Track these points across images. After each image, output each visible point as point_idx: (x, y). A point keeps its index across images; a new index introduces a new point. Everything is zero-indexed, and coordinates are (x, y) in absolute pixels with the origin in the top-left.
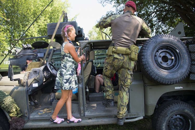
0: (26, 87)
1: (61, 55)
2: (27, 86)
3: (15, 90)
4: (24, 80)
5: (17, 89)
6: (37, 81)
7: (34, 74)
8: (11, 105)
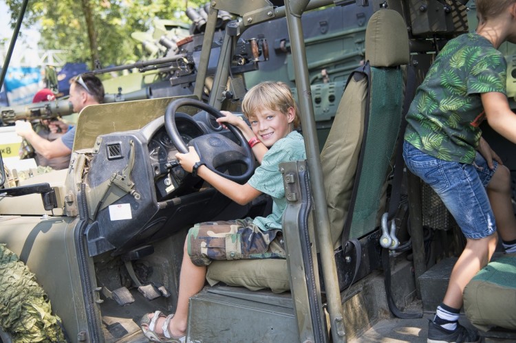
0: (77, 220)
1: (360, 43)
2: (81, 219)
3: (41, 236)
4: (69, 188)
5: (44, 232)
6: (124, 194)
7: (109, 163)
8: (16, 303)
